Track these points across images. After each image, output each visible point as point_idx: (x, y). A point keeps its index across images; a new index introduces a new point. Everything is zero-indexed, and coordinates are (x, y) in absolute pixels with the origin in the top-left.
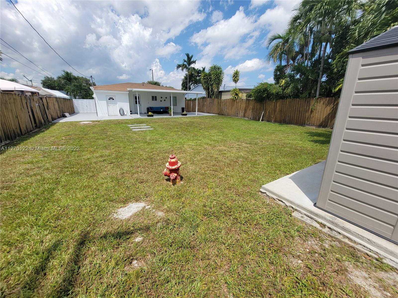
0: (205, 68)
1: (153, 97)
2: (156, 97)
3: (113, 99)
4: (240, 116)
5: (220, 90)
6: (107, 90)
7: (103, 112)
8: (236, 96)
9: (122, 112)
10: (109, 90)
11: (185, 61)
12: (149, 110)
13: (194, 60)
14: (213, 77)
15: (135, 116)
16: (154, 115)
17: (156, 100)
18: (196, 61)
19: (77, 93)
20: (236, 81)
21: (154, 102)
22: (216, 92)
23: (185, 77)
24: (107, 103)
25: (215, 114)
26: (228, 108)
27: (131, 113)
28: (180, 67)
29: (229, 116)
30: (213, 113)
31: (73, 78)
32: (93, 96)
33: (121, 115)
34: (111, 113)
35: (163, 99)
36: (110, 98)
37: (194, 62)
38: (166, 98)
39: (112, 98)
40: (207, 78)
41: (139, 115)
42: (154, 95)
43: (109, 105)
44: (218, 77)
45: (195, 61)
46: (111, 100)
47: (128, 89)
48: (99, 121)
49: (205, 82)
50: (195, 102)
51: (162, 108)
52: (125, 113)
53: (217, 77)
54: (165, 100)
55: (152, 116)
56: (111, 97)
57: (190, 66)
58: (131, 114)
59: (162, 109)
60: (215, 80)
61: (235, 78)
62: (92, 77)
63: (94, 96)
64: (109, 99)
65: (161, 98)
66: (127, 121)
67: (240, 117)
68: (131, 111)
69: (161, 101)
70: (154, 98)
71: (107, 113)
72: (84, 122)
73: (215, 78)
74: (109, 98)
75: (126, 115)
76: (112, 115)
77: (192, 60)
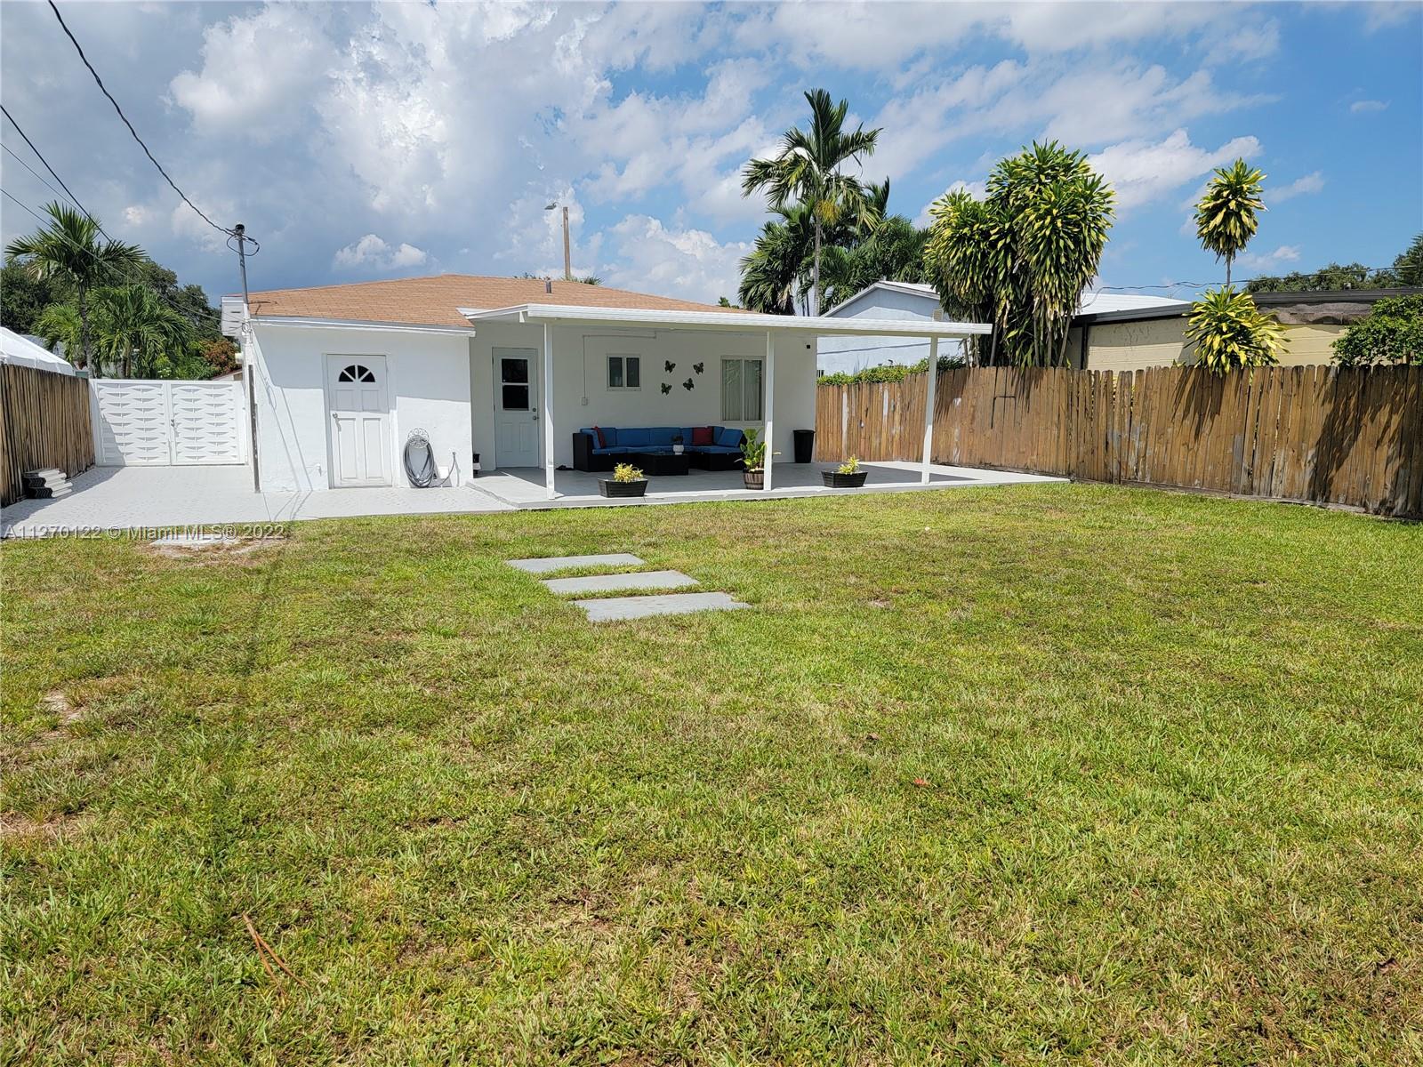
0: (887, 185)
1: (615, 364)
2: (634, 364)
3: (370, 378)
4: (1279, 485)
5: (1076, 313)
6: (336, 319)
7: (297, 464)
8: (1234, 347)
9: (418, 461)
10: (346, 319)
11: (800, 142)
12: (591, 445)
13: (866, 131)
14: (1032, 224)
15: (512, 493)
16: (652, 481)
17: (634, 381)
18: (879, 137)
19: (110, 345)
20: (1225, 241)
21: (624, 393)
22: (1056, 321)
23: (762, 245)
24: (330, 404)
25: (1043, 473)
26: (1161, 433)
27: (478, 466)
28: (768, 176)
29: (1175, 486)
30: (1027, 470)
31: (103, 249)
32: (237, 355)
33: (417, 484)
34: (346, 469)
35: (676, 379)
36: (351, 370)
37: (862, 142)
38: (699, 369)
39: (362, 370)
40: (985, 235)
41: (551, 486)
42: (624, 352)
43: (341, 414)
44: (1077, 224)
45: (871, 138)
46: (357, 381)
47: (470, 312)
48: (287, 531)
49: (964, 260)
50: (871, 392)
51: (677, 435)
52: (443, 472)
53: (1067, 223)
54: (689, 385)
55: (637, 489)
56: (356, 363)
57: (832, 172)
58: (476, 474)
59: (679, 440)
60: (1049, 241)
61: (1225, 221)
62: (246, 233)
63: (249, 354)
64: (343, 378)
65: (669, 367)
66: (487, 532)
67: (1275, 499)
68: (476, 458)
69: (666, 389)
70: (624, 372)
71: (325, 469)
72: (183, 540)
73: (1055, 230)
74: (342, 369)
75: (446, 483)
76: (354, 482)
77: (848, 128)
